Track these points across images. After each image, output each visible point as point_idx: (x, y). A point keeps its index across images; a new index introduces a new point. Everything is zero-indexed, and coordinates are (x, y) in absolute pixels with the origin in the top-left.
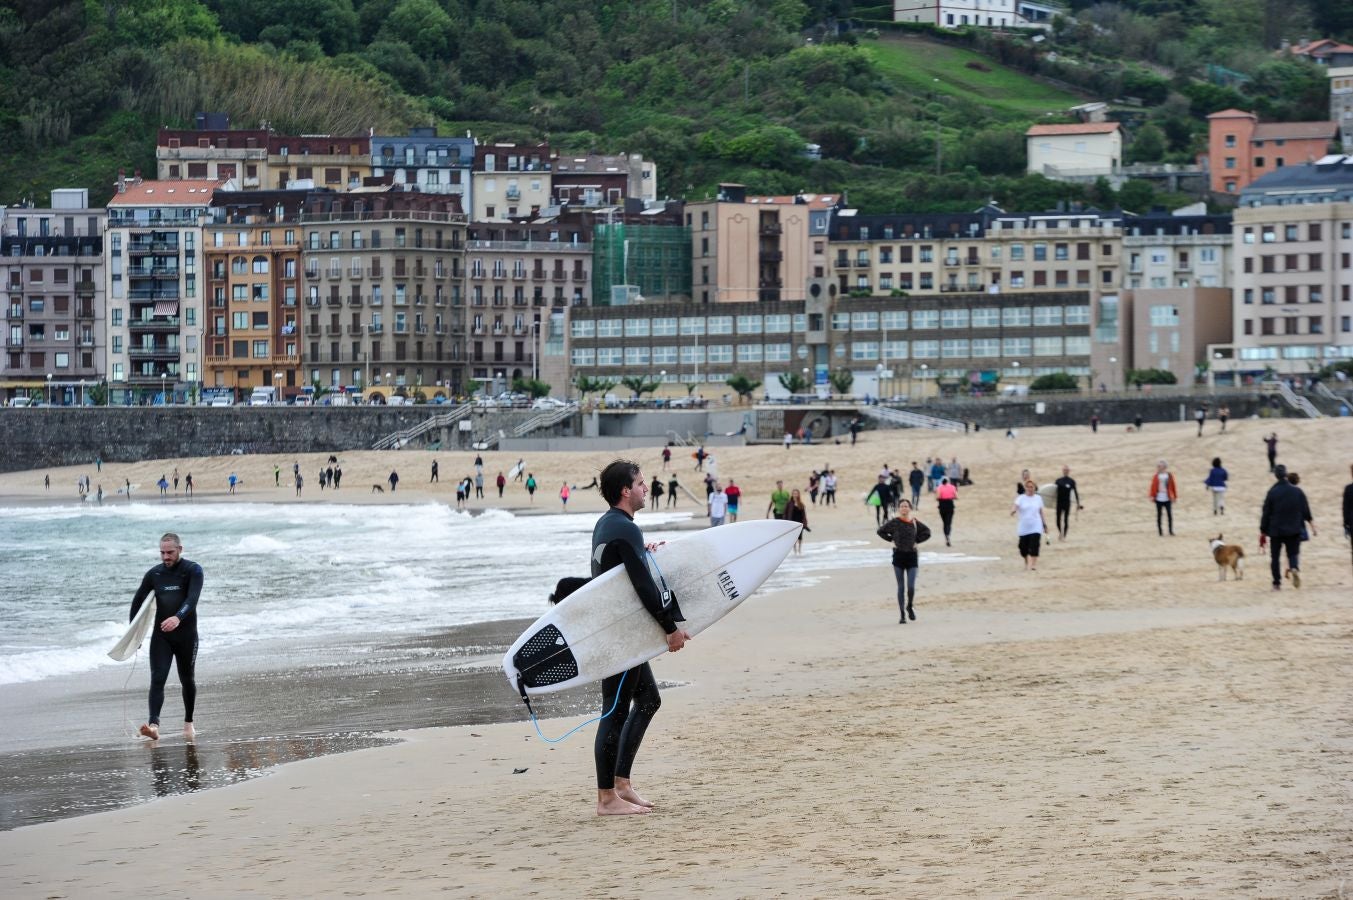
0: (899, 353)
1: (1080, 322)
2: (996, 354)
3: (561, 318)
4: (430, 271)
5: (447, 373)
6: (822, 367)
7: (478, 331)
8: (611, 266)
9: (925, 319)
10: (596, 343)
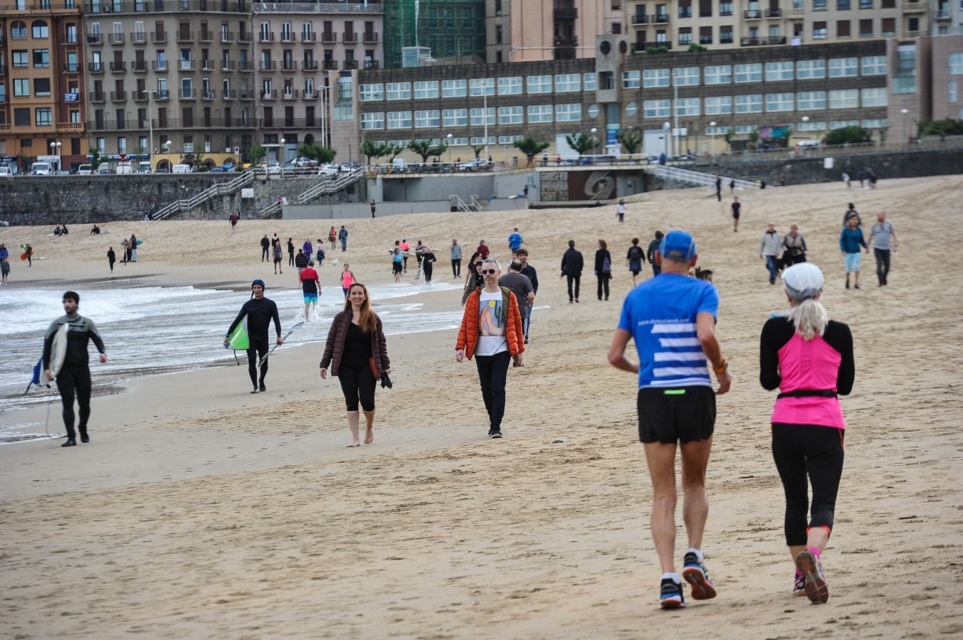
0: (691, 110)
1: (877, 73)
2: (790, 109)
3: (350, 82)
4: (215, 35)
5: (236, 139)
6: (613, 127)
7: (267, 96)
8: (402, 27)
9: (717, 75)
10: (385, 106)
